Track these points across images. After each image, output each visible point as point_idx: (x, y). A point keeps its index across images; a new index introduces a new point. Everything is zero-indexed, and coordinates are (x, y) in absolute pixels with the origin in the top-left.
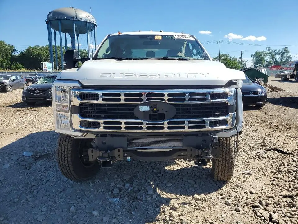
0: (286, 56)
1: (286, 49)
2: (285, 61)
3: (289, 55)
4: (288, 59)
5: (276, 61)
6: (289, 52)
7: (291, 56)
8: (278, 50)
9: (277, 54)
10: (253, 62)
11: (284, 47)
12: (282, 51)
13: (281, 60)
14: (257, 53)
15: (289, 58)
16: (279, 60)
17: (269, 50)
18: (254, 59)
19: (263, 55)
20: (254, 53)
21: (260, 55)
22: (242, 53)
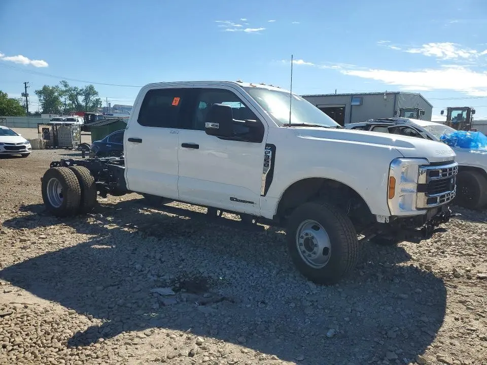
0: (93, 98)
1: (91, 88)
2: (92, 107)
3: (97, 98)
4: (97, 104)
5: (79, 106)
6: (95, 93)
7: (99, 99)
8: (80, 88)
9: (78, 94)
10: (40, 104)
11: (88, 85)
12: (86, 90)
13: (87, 104)
14: (45, 88)
15: (98, 102)
16: (84, 104)
17: (66, 86)
18: (42, 98)
19: (56, 94)
20: (41, 88)
21: (52, 92)
22: (26, 87)
